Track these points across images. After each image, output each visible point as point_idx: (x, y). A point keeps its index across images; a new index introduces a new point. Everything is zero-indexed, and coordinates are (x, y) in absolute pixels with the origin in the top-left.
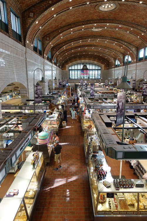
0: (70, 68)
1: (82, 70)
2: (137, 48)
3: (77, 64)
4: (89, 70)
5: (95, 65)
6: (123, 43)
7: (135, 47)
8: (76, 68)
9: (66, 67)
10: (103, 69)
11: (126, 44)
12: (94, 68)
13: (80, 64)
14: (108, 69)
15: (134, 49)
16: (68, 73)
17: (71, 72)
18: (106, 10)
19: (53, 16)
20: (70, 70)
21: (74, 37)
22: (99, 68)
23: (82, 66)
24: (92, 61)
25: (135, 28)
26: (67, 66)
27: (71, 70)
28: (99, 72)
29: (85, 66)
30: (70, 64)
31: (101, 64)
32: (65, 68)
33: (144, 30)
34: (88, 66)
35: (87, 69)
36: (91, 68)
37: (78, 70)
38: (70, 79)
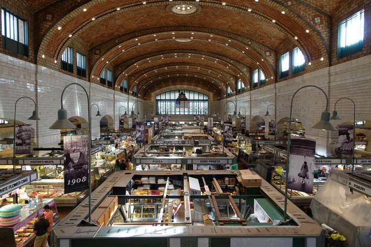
0: (158, 98)
1: (178, 101)
2: (250, 68)
3: (170, 92)
4: (189, 100)
5: (199, 93)
6: (228, 60)
7: (247, 66)
8: (168, 97)
9: (151, 95)
10: (212, 100)
11: (232, 62)
12: (196, 97)
13: (174, 91)
14: (219, 100)
15: (245, 70)
16: (155, 105)
17: (159, 103)
18: (184, 13)
19: (90, 20)
20: (157, 100)
22: (206, 98)
23: (177, 95)
24: (193, 87)
25: (234, 39)
26: (153, 94)
27: (159, 100)
28: (206, 104)
29: (182, 94)
30: (158, 91)
31: (208, 92)
32: (150, 97)
33: (248, 42)
34: (187, 95)
35: (186, 100)
36: (191, 98)
37: (170, 100)
38: (157, 114)
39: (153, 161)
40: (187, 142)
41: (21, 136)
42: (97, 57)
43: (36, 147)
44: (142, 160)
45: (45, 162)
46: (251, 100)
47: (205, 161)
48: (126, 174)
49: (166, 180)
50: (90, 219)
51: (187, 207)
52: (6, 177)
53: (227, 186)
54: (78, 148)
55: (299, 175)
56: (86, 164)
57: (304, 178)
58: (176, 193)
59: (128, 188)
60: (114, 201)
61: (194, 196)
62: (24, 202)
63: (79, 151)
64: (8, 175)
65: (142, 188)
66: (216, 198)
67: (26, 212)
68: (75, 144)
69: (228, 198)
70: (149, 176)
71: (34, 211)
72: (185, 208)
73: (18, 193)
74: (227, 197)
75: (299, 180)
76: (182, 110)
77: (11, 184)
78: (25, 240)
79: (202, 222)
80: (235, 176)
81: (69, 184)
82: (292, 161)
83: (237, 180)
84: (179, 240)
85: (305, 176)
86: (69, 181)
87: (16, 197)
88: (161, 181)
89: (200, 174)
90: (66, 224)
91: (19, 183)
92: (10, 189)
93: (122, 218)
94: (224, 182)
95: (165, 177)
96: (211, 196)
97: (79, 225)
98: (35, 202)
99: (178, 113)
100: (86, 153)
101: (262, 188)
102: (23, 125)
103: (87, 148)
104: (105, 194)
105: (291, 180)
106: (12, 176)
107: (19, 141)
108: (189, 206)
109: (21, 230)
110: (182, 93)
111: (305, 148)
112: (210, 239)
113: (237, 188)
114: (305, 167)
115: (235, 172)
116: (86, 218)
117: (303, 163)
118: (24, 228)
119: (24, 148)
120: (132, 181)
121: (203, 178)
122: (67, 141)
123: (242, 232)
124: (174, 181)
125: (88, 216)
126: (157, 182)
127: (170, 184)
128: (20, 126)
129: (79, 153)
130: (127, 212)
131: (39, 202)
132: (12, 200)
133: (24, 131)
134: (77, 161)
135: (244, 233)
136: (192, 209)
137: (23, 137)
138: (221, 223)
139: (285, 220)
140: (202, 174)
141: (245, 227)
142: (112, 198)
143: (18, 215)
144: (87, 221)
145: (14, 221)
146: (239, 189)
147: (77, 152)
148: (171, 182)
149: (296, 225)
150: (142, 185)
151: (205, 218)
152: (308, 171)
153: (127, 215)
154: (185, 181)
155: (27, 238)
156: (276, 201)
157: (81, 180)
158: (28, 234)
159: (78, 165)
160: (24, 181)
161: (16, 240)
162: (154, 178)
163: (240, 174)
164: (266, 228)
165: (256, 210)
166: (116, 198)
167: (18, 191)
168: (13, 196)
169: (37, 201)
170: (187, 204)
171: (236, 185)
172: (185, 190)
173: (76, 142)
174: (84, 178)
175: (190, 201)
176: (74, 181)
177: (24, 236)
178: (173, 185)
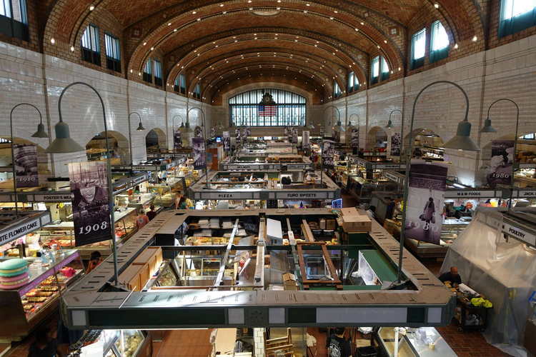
0: (232, 102)
1: (261, 106)
2: (368, 54)
3: (249, 92)
4: (278, 104)
5: (292, 93)
6: (334, 42)
7: (364, 52)
8: (246, 100)
9: (221, 97)
10: (311, 103)
11: (340, 45)
12: (288, 100)
13: (256, 91)
14: (322, 104)
15: (360, 57)
16: (228, 113)
17: (234, 110)
20: (231, 105)
21: (216, 28)
22: (302, 101)
23: (260, 98)
24: (283, 85)
25: (342, 9)
26: (224, 96)
27: (234, 105)
28: (303, 110)
29: (267, 96)
30: (231, 92)
31: (305, 92)
32: (220, 100)
33: (364, 13)
34: (275, 97)
35: (274, 104)
36: (281, 100)
37: (250, 105)
38: (232, 125)
39: (219, 196)
40: (271, 167)
41: (23, 161)
42: (135, 40)
43: (51, 176)
44: (203, 194)
45: (65, 198)
46: (367, 104)
47: (294, 195)
48: (177, 214)
49: (234, 224)
50: (116, 282)
51: (260, 263)
52: (6, 221)
53: (322, 232)
54: (92, 180)
55: (420, 218)
56: (106, 204)
57: (428, 221)
58: (247, 242)
59: (179, 235)
60: (156, 254)
61: (272, 246)
62: (35, 255)
63: (94, 185)
64: (8, 218)
65: (200, 235)
66: (303, 249)
67: (37, 268)
68: (87, 175)
69: (321, 249)
70: (209, 218)
71: (50, 267)
72: (257, 264)
73: (24, 243)
74: (319, 248)
75: (420, 225)
76: (268, 118)
77: (13, 231)
78: (38, 306)
79: (281, 284)
80: (336, 216)
81: (81, 232)
82: (412, 197)
83: (336, 222)
84: (242, 311)
85: (429, 218)
86: (82, 229)
87: (23, 247)
88: (226, 225)
89: (283, 214)
90: (83, 288)
91: (24, 228)
92: (12, 238)
93: (174, 277)
94: (319, 225)
95: (233, 219)
96: (296, 246)
97: (101, 290)
98: (51, 255)
99: (262, 124)
100: (105, 188)
101: (371, 235)
102: (25, 146)
103: (105, 180)
104: (143, 244)
105: (410, 225)
106: (14, 219)
107: (21, 169)
108: (263, 261)
109: (32, 293)
110: (267, 94)
111: (431, 178)
112: (287, 310)
113: (337, 234)
114: (431, 205)
115: (335, 212)
116: (111, 280)
117: (428, 200)
118: (36, 290)
119: (28, 178)
120: (185, 224)
121: (288, 220)
122: (75, 170)
123: (333, 299)
124: (246, 224)
125: (114, 279)
126: (221, 226)
127: (239, 229)
128: (20, 147)
129: (94, 188)
130: (180, 268)
131: (56, 255)
132: (17, 251)
133: (26, 154)
134: (91, 200)
135: (338, 301)
136: (267, 266)
137: (26, 162)
138: (305, 286)
139: (400, 282)
140: (286, 214)
141: (340, 292)
142: (154, 250)
143: (24, 274)
144: (113, 284)
145: (19, 282)
146: (341, 235)
147: (90, 186)
148: (242, 226)
149: (415, 288)
150: (200, 230)
151: (285, 278)
152: (434, 211)
153: (180, 272)
154: (261, 225)
155: (41, 305)
156: (390, 254)
157: (100, 226)
158: (42, 299)
159: (93, 206)
160: (32, 226)
161: (25, 307)
162: (218, 221)
163: (342, 215)
164: (370, 294)
165: (361, 267)
166: (160, 250)
167: (24, 239)
168: (18, 247)
169: (54, 253)
170: (261, 259)
171: (336, 230)
172: (260, 237)
173: (89, 172)
174: (104, 225)
175: (265, 254)
176: (88, 228)
177: (37, 302)
178: (244, 231)
